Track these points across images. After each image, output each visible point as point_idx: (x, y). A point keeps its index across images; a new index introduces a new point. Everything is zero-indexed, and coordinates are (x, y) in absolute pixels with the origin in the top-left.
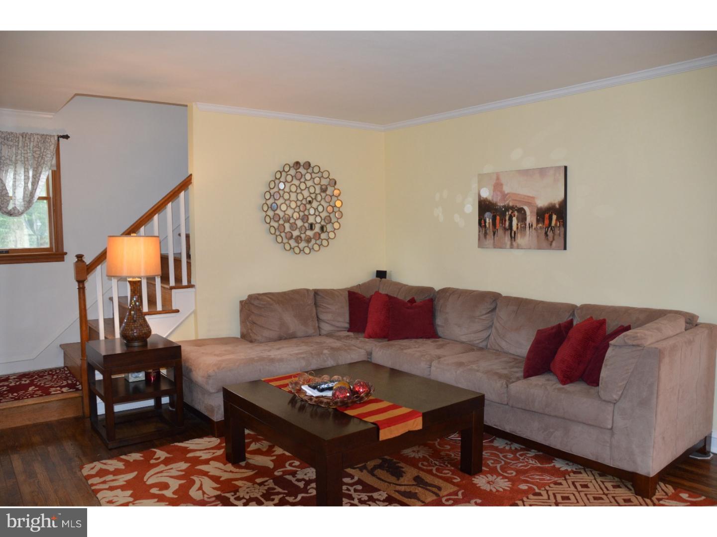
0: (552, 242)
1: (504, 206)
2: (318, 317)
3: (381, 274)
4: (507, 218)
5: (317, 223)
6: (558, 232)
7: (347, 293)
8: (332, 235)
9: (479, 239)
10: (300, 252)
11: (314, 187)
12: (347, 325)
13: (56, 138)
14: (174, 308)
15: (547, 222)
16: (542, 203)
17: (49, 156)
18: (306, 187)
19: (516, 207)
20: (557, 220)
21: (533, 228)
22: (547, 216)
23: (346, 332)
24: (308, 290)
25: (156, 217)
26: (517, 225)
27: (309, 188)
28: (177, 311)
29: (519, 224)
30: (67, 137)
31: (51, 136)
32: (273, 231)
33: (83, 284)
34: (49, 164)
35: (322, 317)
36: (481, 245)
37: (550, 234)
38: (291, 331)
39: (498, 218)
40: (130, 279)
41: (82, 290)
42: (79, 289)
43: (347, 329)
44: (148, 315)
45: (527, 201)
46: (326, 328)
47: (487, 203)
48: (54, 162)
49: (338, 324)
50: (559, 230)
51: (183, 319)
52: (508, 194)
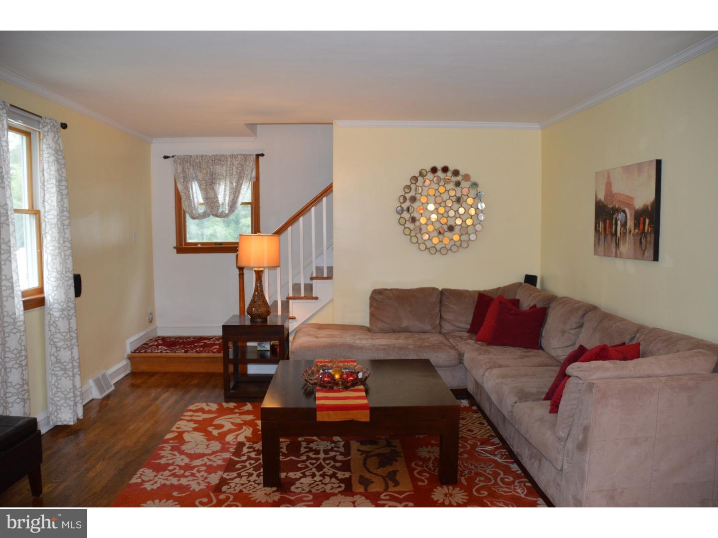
0: (644, 251)
1: (612, 208)
2: (441, 316)
3: (531, 280)
4: (614, 222)
5: (456, 225)
6: (650, 239)
7: (477, 295)
8: (473, 237)
9: (595, 245)
10: (436, 253)
11: (455, 190)
12: (468, 327)
13: (254, 157)
14: (314, 295)
15: (641, 226)
16: (639, 204)
17: (249, 170)
18: (446, 190)
19: (620, 209)
20: (649, 225)
21: (632, 233)
22: (642, 219)
23: (465, 333)
24: (434, 289)
25: (301, 219)
26: (621, 230)
27: (448, 191)
28: (316, 298)
29: (622, 229)
30: (262, 155)
31: (250, 155)
32: (407, 232)
33: (243, 271)
34: (249, 177)
35: (445, 316)
36: (596, 253)
37: (643, 241)
38: (404, 326)
39: (608, 221)
40: (255, 269)
41: (241, 276)
42: (240, 274)
43: (467, 330)
44: (292, 299)
45: (627, 201)
46: (447, 327)
47: (601, 204)
48: (254, 174)
49: (459, 325)
50: (650, 237)
51: (321, 306)
52: (615, 194)
